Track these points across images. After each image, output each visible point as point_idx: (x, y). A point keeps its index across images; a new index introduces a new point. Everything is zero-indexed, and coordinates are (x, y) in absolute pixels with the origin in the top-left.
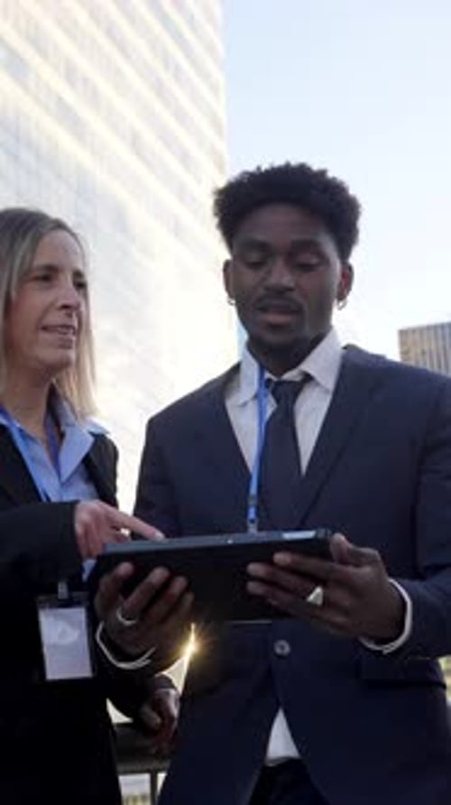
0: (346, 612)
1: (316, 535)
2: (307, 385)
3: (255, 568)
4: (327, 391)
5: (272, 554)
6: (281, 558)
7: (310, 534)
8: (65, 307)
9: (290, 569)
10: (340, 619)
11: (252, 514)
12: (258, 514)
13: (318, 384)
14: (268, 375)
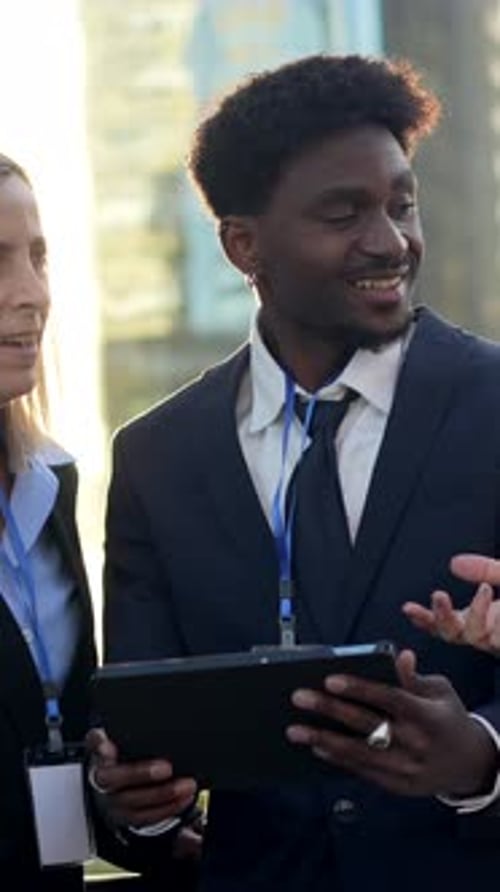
0: (419, 758)
1: (377, 649)
2: (352, 405)
3: (303, 697)
4: (379, 412)
5: (324, 677)
6: (336, 682)
7: (369, 649)
8: (24, 306)
9: (345, 698)
10: (410, 767)
11: (286, 606)
12: (294, 608)
13: (366, 403)
14: (298, 389)
